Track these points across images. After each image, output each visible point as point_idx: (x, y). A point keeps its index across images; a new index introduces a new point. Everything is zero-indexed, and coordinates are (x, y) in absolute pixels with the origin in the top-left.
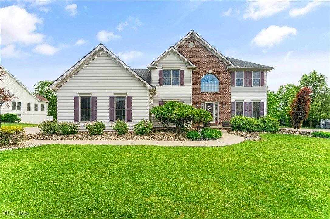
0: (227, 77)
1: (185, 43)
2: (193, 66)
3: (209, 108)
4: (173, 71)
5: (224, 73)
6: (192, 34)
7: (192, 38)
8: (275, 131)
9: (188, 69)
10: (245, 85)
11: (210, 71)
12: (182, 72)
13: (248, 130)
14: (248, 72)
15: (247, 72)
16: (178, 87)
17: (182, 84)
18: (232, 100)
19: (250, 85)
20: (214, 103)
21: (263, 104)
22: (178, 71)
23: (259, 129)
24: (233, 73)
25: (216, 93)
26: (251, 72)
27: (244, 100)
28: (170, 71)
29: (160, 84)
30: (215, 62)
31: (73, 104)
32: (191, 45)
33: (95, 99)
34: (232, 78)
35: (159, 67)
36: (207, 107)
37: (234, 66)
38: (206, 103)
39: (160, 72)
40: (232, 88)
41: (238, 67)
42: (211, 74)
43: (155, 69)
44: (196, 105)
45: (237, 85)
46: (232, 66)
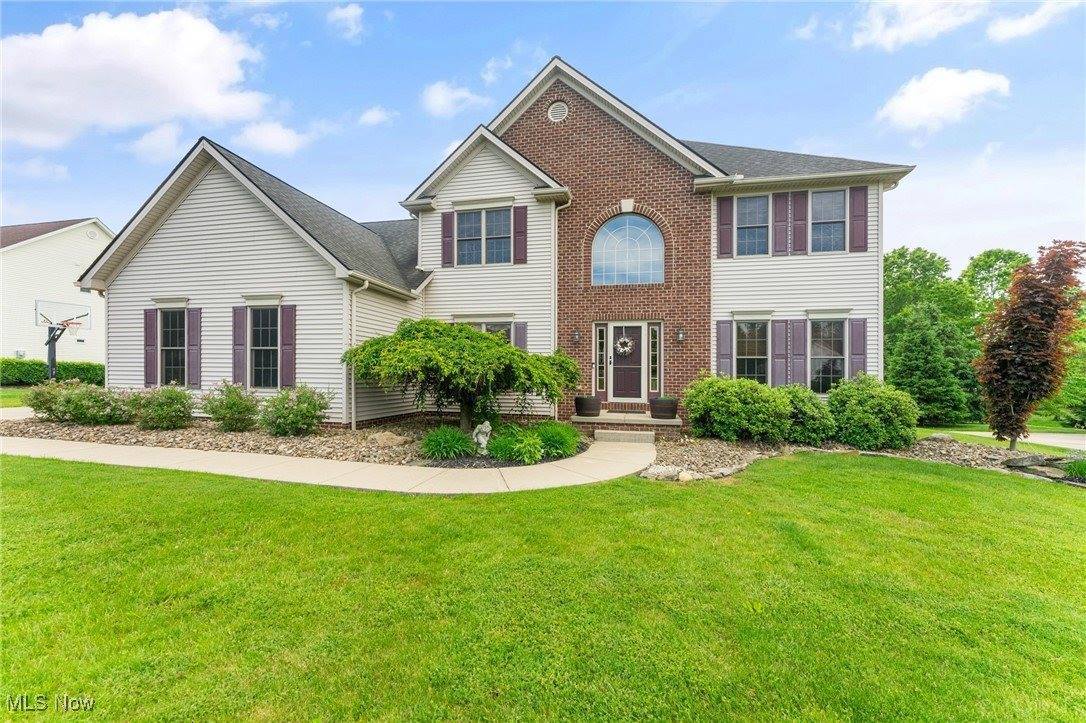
0: (699, 224)
1: (535, 110)
2: (555, 187)
3: (624, 344)
4: (489, 212)
5: (684, 209)
6: (557, 70)
7: (559, 86)
9: (542, 200)
10: (780, 250)
11: (627, 205)
12: (521, 213)
14: (791, 196)
15: (785, 195)
16: (506, 270)
17: (521, 258)
18: (719, 312)
19: (800, 248)
20: (644, 326)
21: (860, 327)
22: (507, 209)
24: (725, 203)
25: (651, 287)
26: (805, 194)
27: (769, 312)
28: (478, 213)
29: (447, 261)
30: (646, 165)
32: (556, 114)
33: (196, 315)
34: (720, 222)
35: (444, 203)
36: (615, 343)
37: (718, 176)
38: (611, 326)
39: (447, 219)
40: (720, 268)
41: (738, 178)
42: (633, 213)
43: (428, 209)
44: (571, 339)
45: (738, 254)
46: (711, 176)
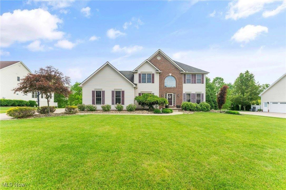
0: (181, 78)
1: (155, 57)
2: (160, 71)
3: (170, 97)
4: (147, 74)
5: (179, 76)
6: (159, 51)
7: (160, 53)
8: (207, 111)
9: (157, 73)
10: (192, 83)
11: (170, 74)
12: (153, 75)
13: (190, 110)
14: (194, 75)
15: (193, 75)
16: (151, 84)
17: (153, 82)
18: (184, 92)
19: (195, 83)
20: (173, 94)
21: (203, 94)
22: (151, 74)
23: (197, 110)
24: (185, 75)
25: (174, 88)
26: (196, 75)
27: (191, 92)
28: (146, 74)
29: (140, 82)
30: (173, 68)
31: (91, 95)
32: (159, 58)
33: (104, 92)
34: (184, 78)
35: (139, 72)
36: (168, 96)
37: (185, 72)
38: (168, 94)
39: (140, 75)
40: (184, 85)
41: (187, 72)
42: (171, 76)
43: (137, 73)
44: (161, 96)
45: (187, 83)
46: (183, 71)
